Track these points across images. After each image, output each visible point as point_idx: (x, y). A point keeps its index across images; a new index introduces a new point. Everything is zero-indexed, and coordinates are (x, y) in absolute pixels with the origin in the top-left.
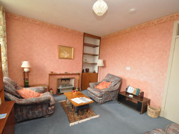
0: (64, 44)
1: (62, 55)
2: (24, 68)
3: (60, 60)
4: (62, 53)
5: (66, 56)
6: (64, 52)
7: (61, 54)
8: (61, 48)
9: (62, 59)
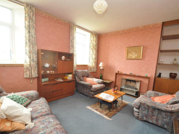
0: (133, 45)
1: (130, 56)
2: (100, 67)
3: (127, 61)
4: (130, 54)
5: (133, 57)
6: (132, 52)
7: (128, 56)
8: (129, 49)
9: (130, 60)
